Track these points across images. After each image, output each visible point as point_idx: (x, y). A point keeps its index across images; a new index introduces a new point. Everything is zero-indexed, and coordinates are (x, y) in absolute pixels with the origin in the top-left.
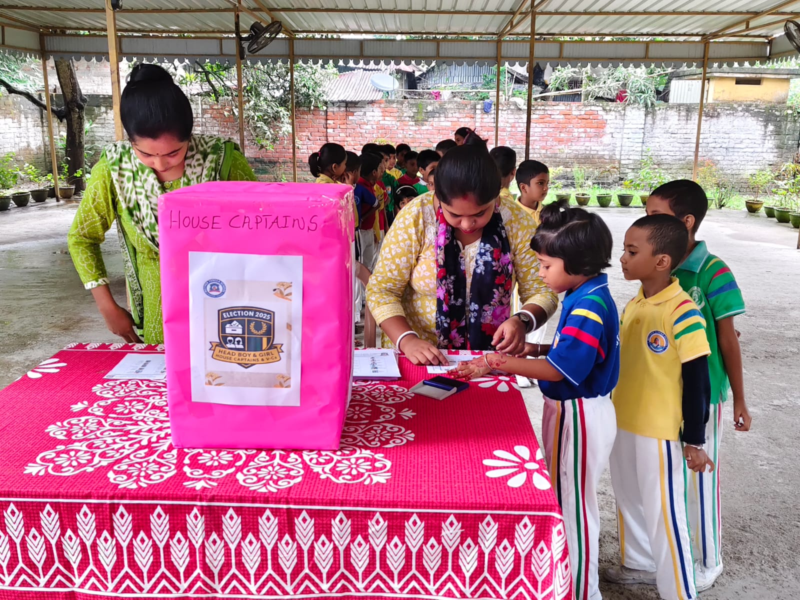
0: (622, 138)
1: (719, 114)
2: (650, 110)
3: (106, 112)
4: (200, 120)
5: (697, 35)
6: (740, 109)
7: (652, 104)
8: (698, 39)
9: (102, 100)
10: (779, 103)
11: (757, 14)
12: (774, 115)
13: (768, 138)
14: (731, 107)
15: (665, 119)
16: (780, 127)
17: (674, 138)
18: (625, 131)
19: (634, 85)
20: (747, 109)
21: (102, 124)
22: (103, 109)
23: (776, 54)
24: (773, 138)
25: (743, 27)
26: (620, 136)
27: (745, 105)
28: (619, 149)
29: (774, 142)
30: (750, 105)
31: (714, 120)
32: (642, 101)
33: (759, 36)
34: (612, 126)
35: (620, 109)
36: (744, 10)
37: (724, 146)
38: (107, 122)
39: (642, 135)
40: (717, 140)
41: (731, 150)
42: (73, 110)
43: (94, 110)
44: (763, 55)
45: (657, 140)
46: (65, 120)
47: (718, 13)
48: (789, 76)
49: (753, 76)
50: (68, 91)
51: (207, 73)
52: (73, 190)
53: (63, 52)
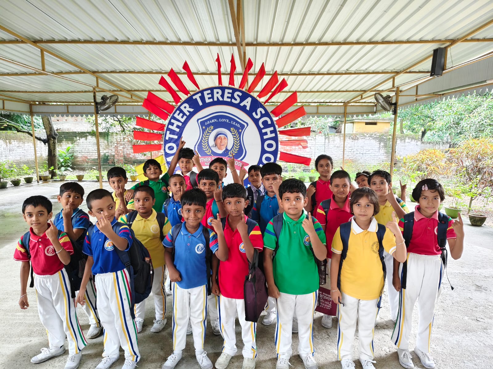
0: (315, 149)
1: (358, 138)
2: (327, 136)
3: (79, 140)
4: (122, 142)
5: (341, 102)
6: (367, 136)
7: (328, 134)
8: (342, 104)
9: (77, 134)
10: (386, 133)
11: (365, 91)
12: (383, 138)
13: (381, 149)
14: (363, 135)
15: (334, 141)
16: (386, 144)
17: (338, 149)
18: (316, 146)
19: (319, 125)
20: (371, 136)
21: (77, 145)
22: (78, 138)
23: (378, 111)
24: (383, 149)
25: (360, 97)
26: (314, 148)
27: (370, 134)
28: (314, 154)
29: (384, 151)
30: (372, 134)
31: (356, 141)
32: (323, 133)
33: (371, 103)
34: (310, 144)
35: (313, 136)
36: (359, 89)
37: (361, 152)
38: (80, 144)
39: (324, 148)
40: (358, 150)
41: (364, 154)
42: (50, 139)
43: (74, 139)
44: (372, 111)
45: (331, 150)
46: (47, 144)
47: (346, 91)
48: (389, 121)
49: (373, 121)
50: (48, 130)
51: (120, 121)
52: (49, 177)
53: (41, 113)
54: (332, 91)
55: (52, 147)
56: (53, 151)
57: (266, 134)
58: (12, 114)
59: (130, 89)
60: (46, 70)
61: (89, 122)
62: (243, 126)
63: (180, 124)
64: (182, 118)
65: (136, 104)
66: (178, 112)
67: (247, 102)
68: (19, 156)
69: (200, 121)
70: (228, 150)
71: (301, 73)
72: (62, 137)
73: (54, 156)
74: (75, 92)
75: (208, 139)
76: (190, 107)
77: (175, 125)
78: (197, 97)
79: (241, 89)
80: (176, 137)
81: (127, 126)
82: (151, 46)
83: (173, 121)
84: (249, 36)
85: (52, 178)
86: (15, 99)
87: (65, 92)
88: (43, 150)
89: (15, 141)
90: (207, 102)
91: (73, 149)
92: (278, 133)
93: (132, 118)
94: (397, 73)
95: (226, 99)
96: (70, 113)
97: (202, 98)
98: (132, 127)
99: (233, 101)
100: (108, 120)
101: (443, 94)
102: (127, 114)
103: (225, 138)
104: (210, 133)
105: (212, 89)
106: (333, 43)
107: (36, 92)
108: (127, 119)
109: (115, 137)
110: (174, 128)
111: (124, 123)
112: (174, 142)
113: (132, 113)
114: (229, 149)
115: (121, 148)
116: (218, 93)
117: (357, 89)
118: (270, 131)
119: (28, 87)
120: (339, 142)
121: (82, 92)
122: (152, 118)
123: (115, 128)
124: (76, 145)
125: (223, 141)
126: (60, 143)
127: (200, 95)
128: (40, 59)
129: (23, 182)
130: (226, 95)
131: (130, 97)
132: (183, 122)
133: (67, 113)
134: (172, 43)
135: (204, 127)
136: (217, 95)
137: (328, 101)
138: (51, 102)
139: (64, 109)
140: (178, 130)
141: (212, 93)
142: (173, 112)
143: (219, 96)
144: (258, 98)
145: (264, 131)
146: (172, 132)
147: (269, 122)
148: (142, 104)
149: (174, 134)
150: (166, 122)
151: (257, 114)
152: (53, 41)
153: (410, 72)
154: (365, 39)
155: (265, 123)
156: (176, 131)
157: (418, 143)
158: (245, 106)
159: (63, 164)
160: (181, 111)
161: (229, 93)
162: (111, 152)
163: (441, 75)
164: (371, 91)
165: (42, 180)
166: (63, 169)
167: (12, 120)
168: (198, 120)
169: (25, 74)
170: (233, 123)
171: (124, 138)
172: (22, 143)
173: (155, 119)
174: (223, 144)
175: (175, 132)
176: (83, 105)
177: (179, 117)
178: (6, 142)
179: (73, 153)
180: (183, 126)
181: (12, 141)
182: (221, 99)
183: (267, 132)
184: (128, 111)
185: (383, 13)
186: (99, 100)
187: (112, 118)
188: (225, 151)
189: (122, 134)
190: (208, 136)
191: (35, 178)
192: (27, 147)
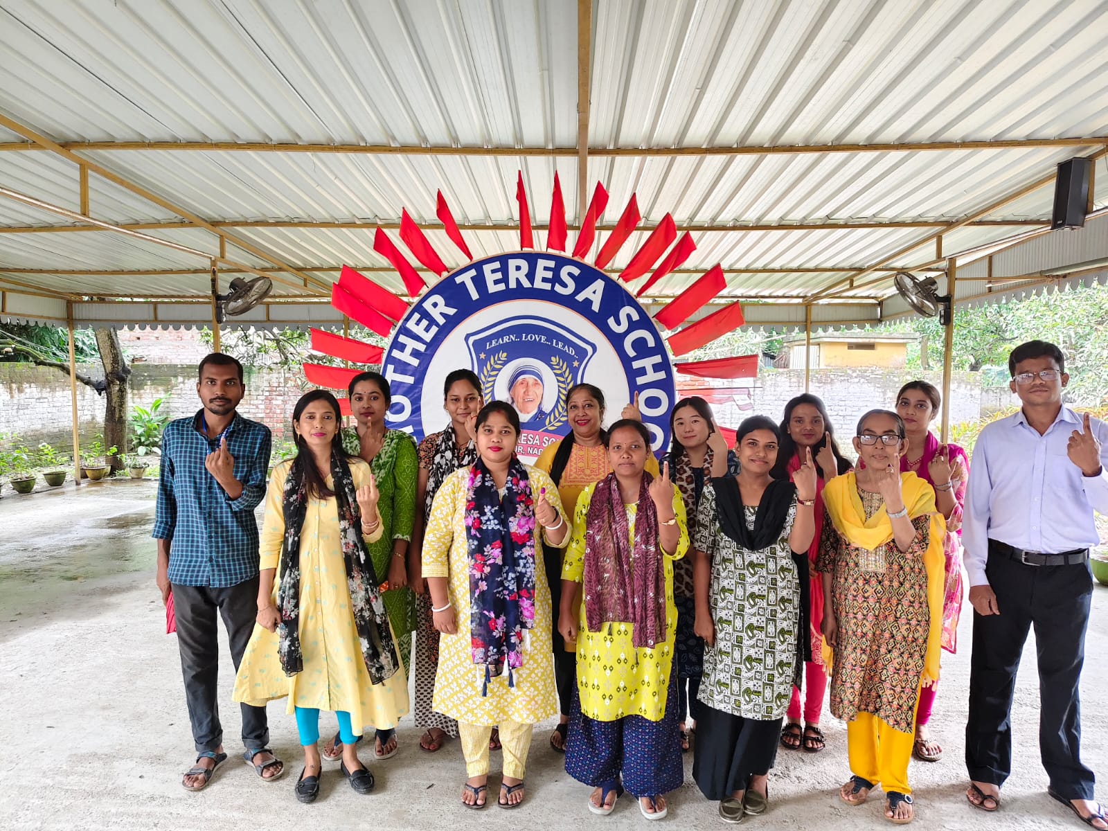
1: (832, 380)
3: (183, 383)
4: (282, 389)
5: (797, 297)
6: (854, 375)
7: (761, 370)
8: (800, 300)
9: (179, 370)
10: (897, 369)
11: (860, 270)
12: (891, 380)
14: (844, 374)
15: (776, 385)
19: (740, 349)
20: (862, 375)
21: (179, 394)
22: (180, 379)
23: (888, 316)
25: (846, 285)
27: (860, 371)
30: (865, 371)
31: (828, 386)
33: (868, 297)
36: (846, 265)
37: (841, 413)
38: (184, 392)
40: (832, 408)
41: (848, 418)
42: (113, 383)
43: (171, 381)
44: (873, 317)
45: (769, 407)
46: (104, 394)
47: (816, 270)
48: (905, 341)
49: (867, 341)
50: (108, 361)
51: (278, 341)
52: (105, 471)
53: (92, 320)
54: (781, 270)
55: (115, 399)
56: (117, 410)
57: (642, 371)
58: (32, 324)
59: (300, 264)
60: (91, 215)
61: (207, 342)
62: (582, 354)
63: (421, 347)
64: (427, 332)
65: (316, 300)
66: (417, 316)
67: (594, 292)
68: (40, 421)
69: (471, 340)
70: (544, 413)
71: (715, 224)
72: (143, 376)
73: (121, 421)
74: (171, 271)
75: (493, 386)
76: (446, 305)
77: (408, 350)
78: (466, 278)
79: (577, 259)
80: (410, 380)
81: (295, 352)
82: (352, 155)
83: (402, 339)
84: (599, 130)
85: (112, 473)
86: (32, 290)
87: (147, 272)
88: (95, 407)
89: (33, 385)
90: (490, 292)
91: (167, 405)
92: (674, 369)
93: (307, 334)
94: (950, 224)
95: (539, 284)
96: (161, 321)
97: (479, 281)
98: (305, 354)
99: (558, 288)
100: (251, 338)
101: (1065, 276)
102: (295, 324)
103: (536, 384)
104: (499, 370)
105: (504, 259)
106: (807, 148)
107: (81, 272)
108: (295, 336)
109: (266, 377)
110: (405, 356)
111: (286, 344)
112: (405, 394)
113: (306, 321)
114: (547, 412)
115: (279, 402)
116: (518, 268)
117: (840, 266)
118: (653, 365)
119: (62, 260)
120: (788, 389)
121: (188, 271)
122: (353, 332)
123: (267, 356)
124: (176, 396)
125: (532, 389)
126: (138, 390)
127: (473, 273)
128: (77, 188)
129: (41, 482)
130: (540, 273)
131: (302, 283)
132: (428, 341)
133: (153, 321)
134: (405, 149)
135: (482, 356)
136: (518, 273)
137: (766, 293)
138: (118, 296)
139: (147, 313)
140: (415, 362)
141: (504, 270)
142: (405, 316)
143: (522, 275)
144: (621, 282)
145: (636, 365)
146: (402, 367)
147: (651, 343)
148: (330, 299)
149: (404, 372)
150: (386, 343)
151: (618, 323)
152: (110, 144)
153: (981, 223)
154: (891, 135)
155: (639, 345)
156: (410, 364)
157: (973, 393)
158: (588, 302)
159: (143, 439)
160: (425, 315)
161: (546, 269)
162: (256, 411)
163: (1082, 226)
164: (875, 270)
165: (87, 477)
166: (142, 450)
167: (30, 338)
168: (467, 338)
169: (49, 228)
170: (557, 344)
171: (286, 380)
172: (48, 390)
173: (361, 334)
174: (531, 397)
175: (409, 368)
176: (192, 303)
177: (419, 330)
178: (11, 388)
179: (168, 413)
180: (428, 352)
181: (26, 385)
182: (526, 284)
183: (644, 368)
184: (296, 318)
185: (955, 62)
186: (224, 289)
187: (261, 333)
188: (535, 417)
189: (282, 371)
190: (493, 378)
191: (71, 472)
192: (61, 399)
